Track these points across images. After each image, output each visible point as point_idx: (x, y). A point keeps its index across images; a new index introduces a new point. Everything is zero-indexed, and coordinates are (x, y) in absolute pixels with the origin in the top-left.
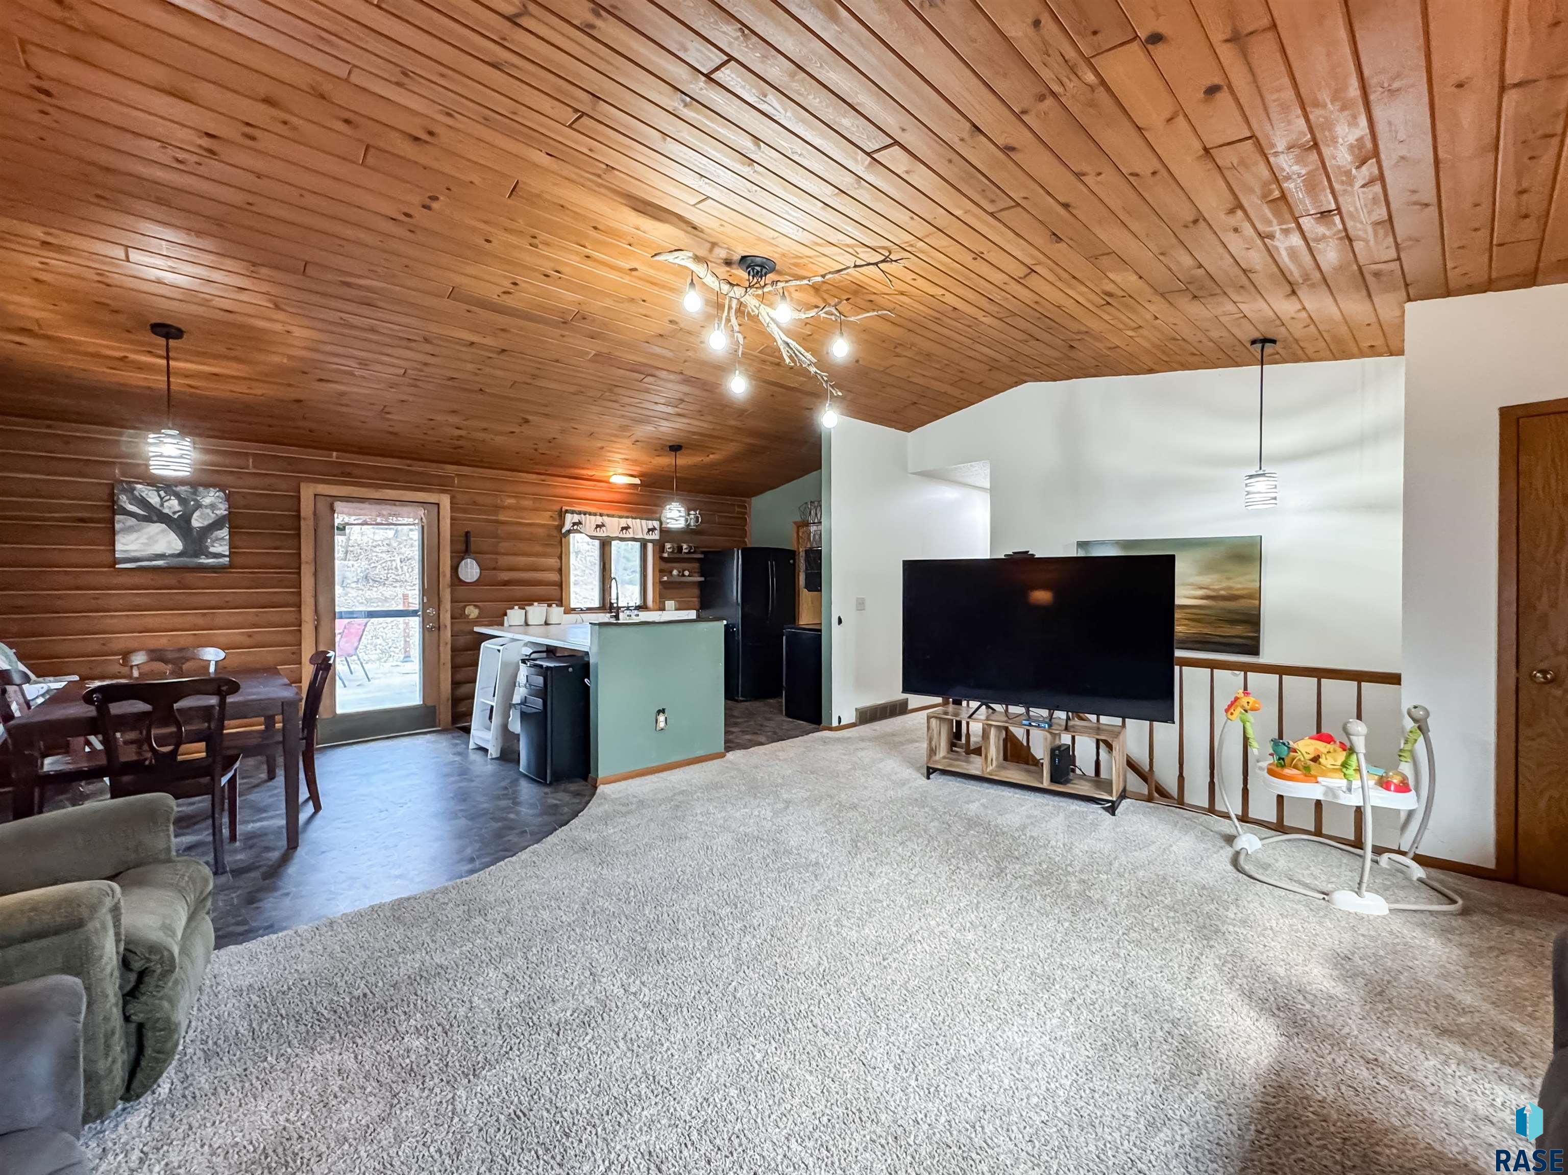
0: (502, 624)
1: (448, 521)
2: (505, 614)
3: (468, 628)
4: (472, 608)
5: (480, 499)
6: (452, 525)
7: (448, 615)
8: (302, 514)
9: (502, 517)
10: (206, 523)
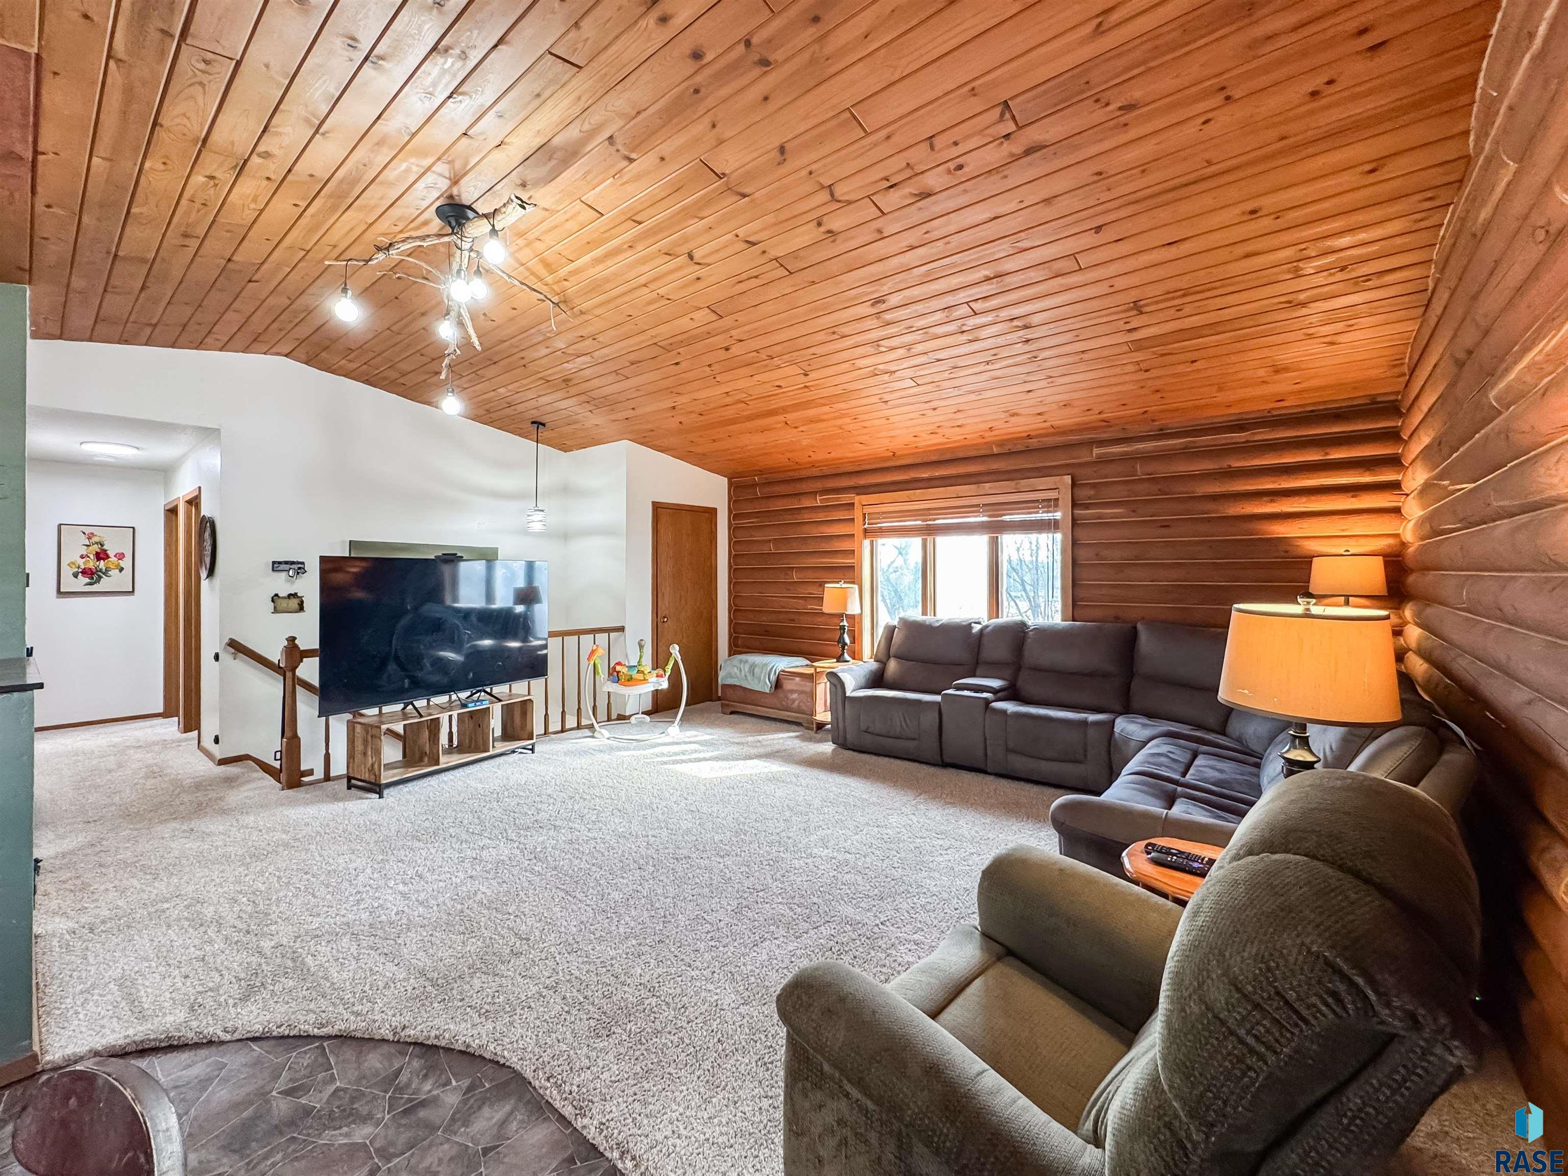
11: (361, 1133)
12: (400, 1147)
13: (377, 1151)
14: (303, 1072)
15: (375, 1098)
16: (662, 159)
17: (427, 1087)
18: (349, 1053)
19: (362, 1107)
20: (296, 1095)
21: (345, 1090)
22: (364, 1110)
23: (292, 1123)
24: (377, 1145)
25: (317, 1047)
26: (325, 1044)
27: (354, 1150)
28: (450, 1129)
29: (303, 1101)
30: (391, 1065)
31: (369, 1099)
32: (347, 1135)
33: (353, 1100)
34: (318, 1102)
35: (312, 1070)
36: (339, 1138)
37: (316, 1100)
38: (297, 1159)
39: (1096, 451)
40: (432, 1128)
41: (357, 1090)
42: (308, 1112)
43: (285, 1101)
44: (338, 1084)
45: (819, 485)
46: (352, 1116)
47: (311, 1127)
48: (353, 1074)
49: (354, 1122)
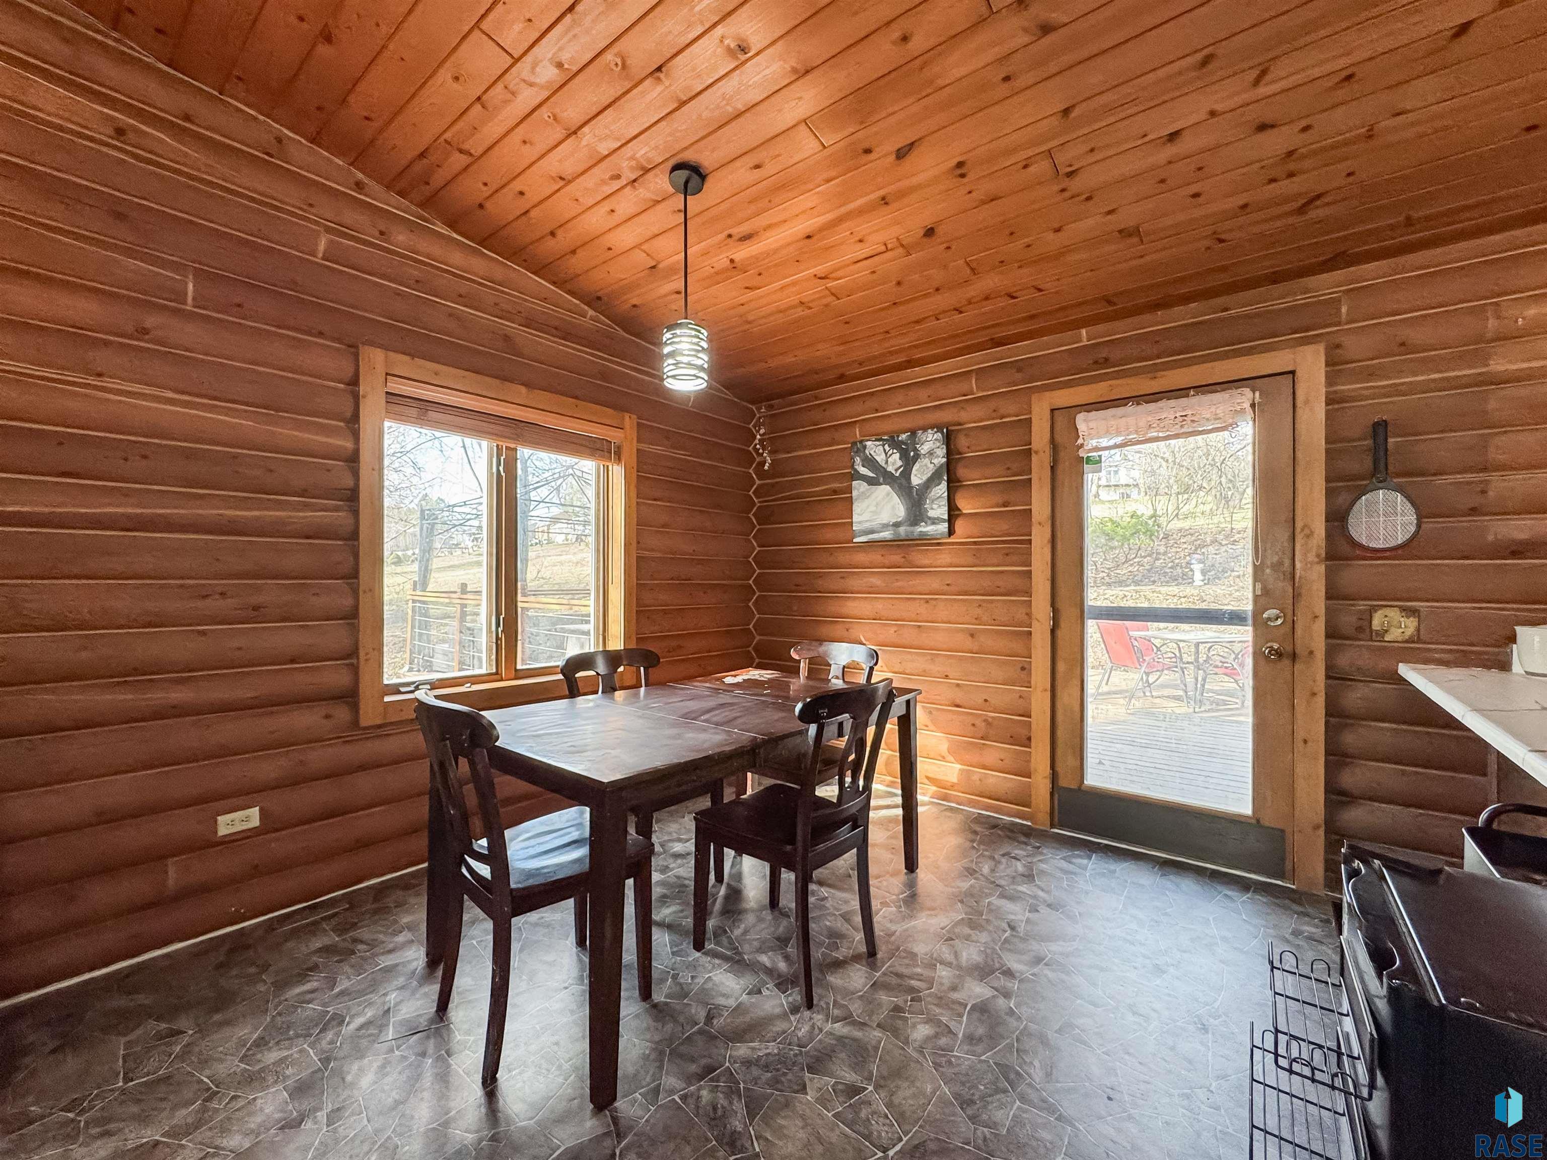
0: (1504, 666)
1: (1320, 411)
2: (1513, 639)
3: (1383, 664)
4: (1394, 614)
5: (1416, 335)
6: (1330, 417)
7: (1320, 627)
8: (1034, 446)
9: (1498, 365)
10: (925, 478)
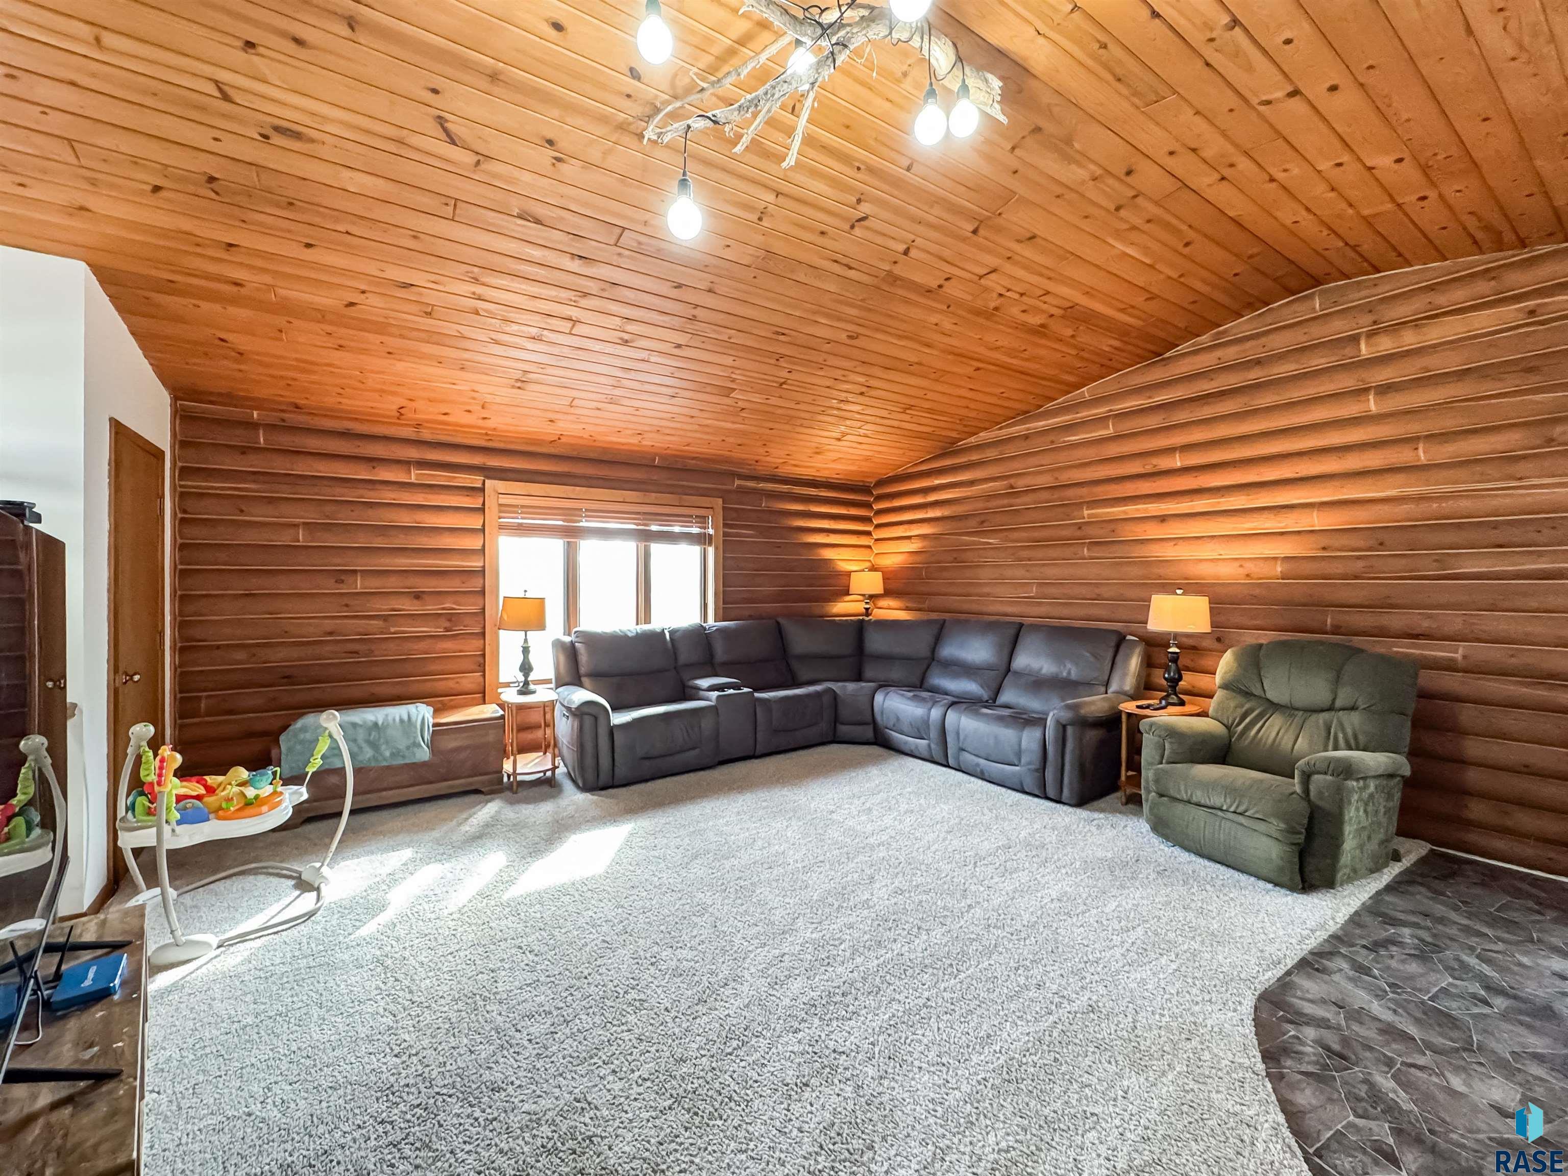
11: (1386, 1083)
12: (1376, 1055)
13: (1391, 1068)
14: (1360, 1156)
15: (1345, 1083)
16: (1015, 172)
17: (1309, 1049)
18: (1311, 1123)
19: (1362, 1091)
20: (1390, 1151)
21: (1354, 1110)
22: (1364, 1088)
23: (1419, 1141)
24: (1387, 1069)
25: (1320, 1157)
26: (1311, 1151)
27: (1405, 1084)
28: (1338, 1028)
29: (1391, 1141)
30: (1299, 1081)
31: (1349, 1087)
32: (1395, 1092)
33: (1359, 1099)
34: (1383, 1127)
35: (1349, 1150)
36: (1403, 1099)
37: (1383, 1131)
38: (1444, 1121)
39: (737, 482)
40: (1345, 1041)
41: (1348, 1100)
42: (1398, 1132)
43: (1404, 1159)
44: (1352, 1118)
45: (413, 453)
46: (1376, 1095)
47: (1410, 1122)
48: (1333, 1110)
49: (1380, 1091)
